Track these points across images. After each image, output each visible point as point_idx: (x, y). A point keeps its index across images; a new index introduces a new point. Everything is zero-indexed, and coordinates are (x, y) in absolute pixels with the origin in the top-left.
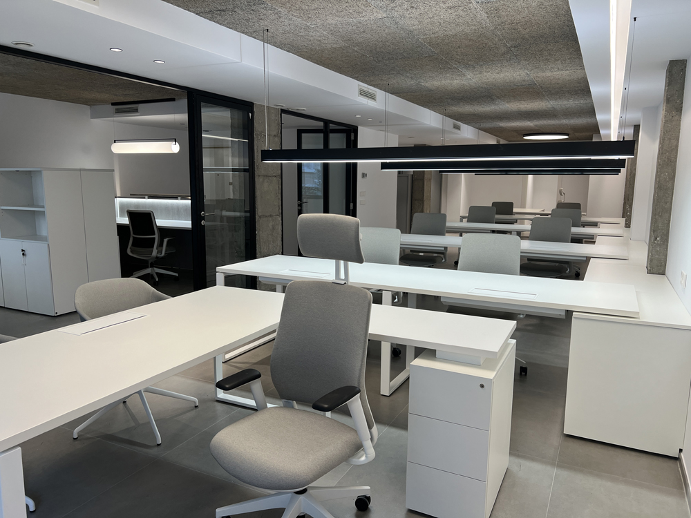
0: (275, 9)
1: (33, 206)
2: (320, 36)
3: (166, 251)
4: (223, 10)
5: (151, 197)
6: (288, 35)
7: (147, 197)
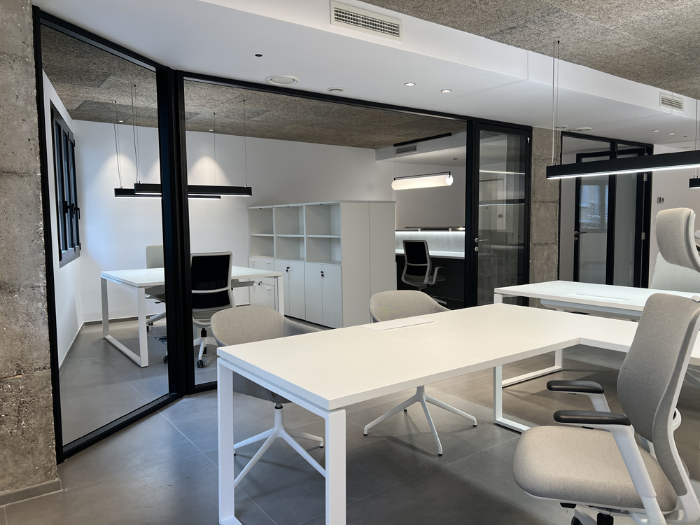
0: (571, 15)
1: (330, 235)
2: (619, 39)
3: (436, 279)
4: (514, 28)
5: (423, 229)
6: (581, 43)
7: (419, 229)
